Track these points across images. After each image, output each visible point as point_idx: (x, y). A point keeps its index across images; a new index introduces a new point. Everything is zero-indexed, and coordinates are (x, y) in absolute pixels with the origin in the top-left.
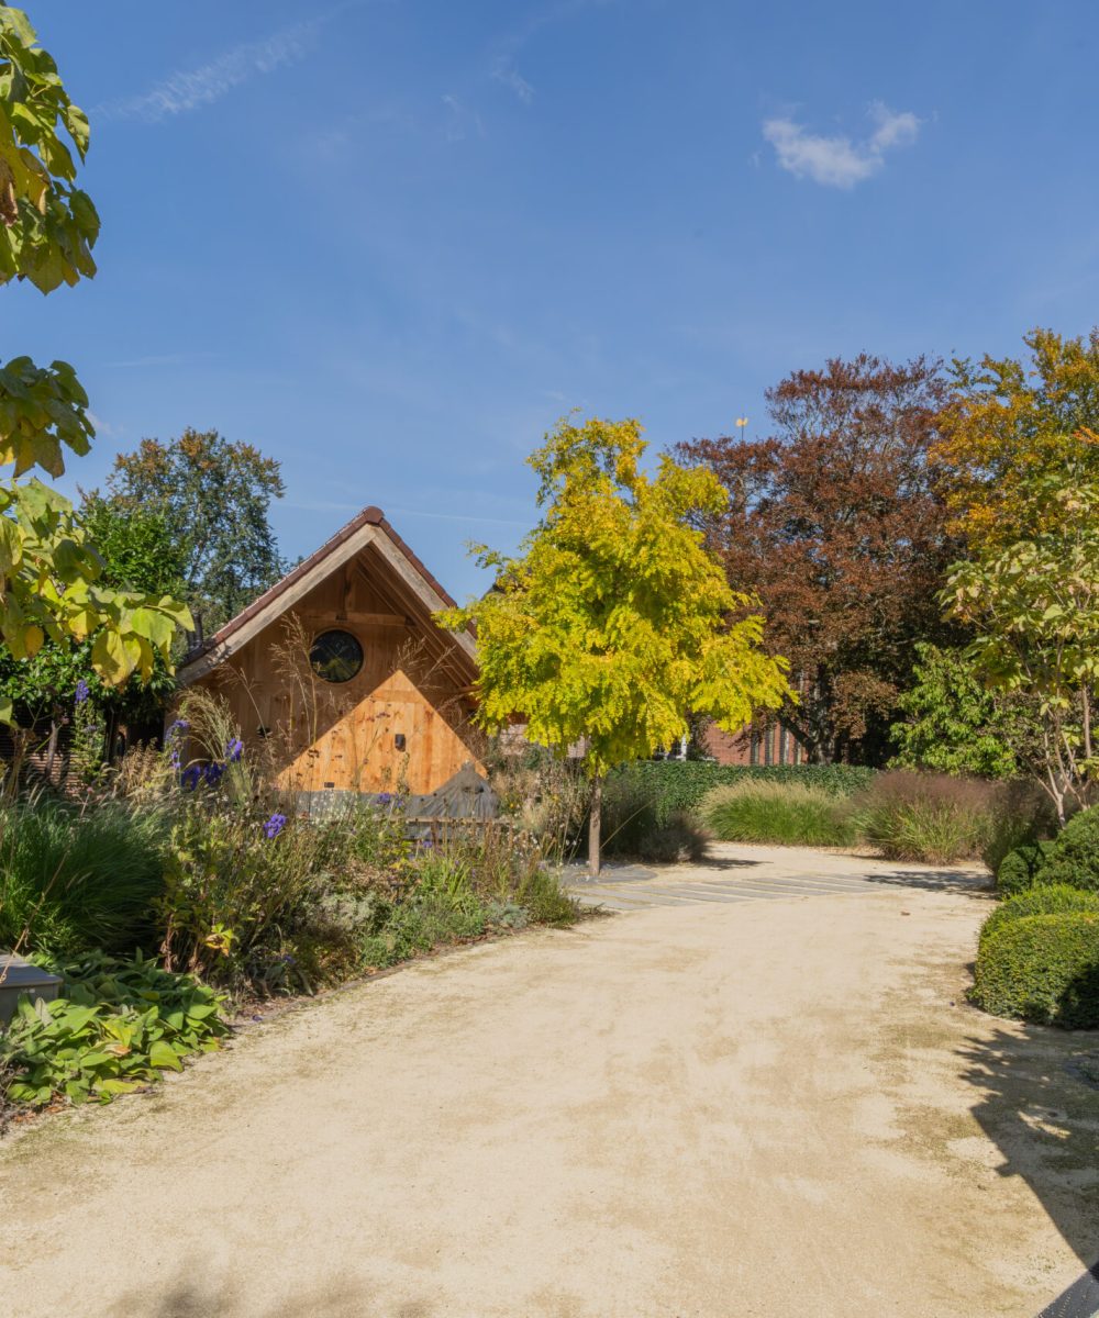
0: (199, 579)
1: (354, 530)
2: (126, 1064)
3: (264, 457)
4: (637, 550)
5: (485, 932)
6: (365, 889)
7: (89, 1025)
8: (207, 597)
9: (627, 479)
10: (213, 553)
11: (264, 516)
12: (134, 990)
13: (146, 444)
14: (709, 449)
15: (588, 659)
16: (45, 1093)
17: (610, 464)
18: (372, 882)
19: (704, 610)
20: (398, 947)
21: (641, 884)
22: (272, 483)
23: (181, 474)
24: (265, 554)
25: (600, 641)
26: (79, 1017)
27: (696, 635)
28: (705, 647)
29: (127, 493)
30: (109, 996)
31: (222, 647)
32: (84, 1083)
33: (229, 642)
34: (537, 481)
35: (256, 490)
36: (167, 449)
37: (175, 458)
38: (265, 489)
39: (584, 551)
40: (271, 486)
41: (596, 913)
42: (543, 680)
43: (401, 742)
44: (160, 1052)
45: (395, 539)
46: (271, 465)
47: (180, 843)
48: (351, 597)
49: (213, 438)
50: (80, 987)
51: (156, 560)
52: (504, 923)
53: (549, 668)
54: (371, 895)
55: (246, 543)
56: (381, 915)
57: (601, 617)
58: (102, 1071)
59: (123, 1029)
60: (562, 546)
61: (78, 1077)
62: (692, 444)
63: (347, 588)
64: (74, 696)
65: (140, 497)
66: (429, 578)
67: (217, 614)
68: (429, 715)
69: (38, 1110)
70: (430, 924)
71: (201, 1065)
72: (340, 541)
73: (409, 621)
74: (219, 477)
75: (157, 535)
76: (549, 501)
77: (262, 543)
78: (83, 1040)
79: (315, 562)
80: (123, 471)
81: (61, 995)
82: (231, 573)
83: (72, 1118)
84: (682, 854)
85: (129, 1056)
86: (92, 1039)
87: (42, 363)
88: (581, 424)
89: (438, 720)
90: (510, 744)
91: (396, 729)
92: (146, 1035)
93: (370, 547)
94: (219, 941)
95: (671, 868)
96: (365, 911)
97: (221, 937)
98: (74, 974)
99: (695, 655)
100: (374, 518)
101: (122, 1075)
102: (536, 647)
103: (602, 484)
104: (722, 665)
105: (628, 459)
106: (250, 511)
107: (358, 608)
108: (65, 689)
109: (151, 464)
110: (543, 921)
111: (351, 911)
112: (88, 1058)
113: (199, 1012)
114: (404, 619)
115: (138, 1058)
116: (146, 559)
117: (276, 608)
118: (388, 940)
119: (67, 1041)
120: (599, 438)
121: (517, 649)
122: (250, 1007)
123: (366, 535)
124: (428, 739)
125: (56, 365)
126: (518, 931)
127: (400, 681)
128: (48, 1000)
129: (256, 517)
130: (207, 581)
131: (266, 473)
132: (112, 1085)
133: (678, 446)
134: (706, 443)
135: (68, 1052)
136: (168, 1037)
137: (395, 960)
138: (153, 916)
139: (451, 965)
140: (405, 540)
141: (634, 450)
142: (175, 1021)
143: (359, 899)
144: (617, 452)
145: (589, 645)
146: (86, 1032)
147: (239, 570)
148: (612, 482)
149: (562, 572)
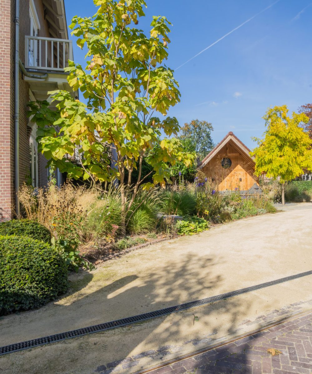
0: (198, 150)
1: (227, 137)
2: (194, 230)
3: (209, 123)
4: (288, 134)
5: (257, 214)
6: (232, 206)
7: (188, 224)
8: (200, 154)
9: (285, 118)
10: (200, 145)
11: (210, 135)
12: (194, 220)
13: (185, 124)
14: (310, 106)
15: (278, 158)
16: (182, 234)
17: (281, 115)
18: (233, 204)
19: (304, 145)
20: (239, 216)
21: (293, 206)
22: (211, 128)
23: (192, 129)
24: (211, 143)
25: (282, 154)
26: (186, 223)
27: (303, 150)
28: (305, 153)
29: (183, 135)
30: (190, 220)
31: (203, 163)
32: (188, 233)
33: (205, 162)
34: (265, 121)
35: (208, 130)
36: (189, 124)
37: (191, 126)
38: (210, 130)
39: (277, 136)
40: (211, 129)
41: (281, 211)
42: (269, 164)
43: (241, 180)
44: (199, 229)
45: (236, 138)
46: (210, 124)
47: (199, 196)
48: (228, 151)
49: (197, 120)
50: (185, 219)
51: (190, 148)
52: (261, 213)
53: (270, 162)
54: (234, 206)
55: (207, 142)
56: (235, 211)
57: (281, 149)
58: (190, 231)
59: (193, 225)
60: (271, 135)
61: (187, 232)
62: (305, 105)
63: (227, 149)
64: (178, 175)
65: (185, 135)
66: (243, 145)
67: (202, 157)
68: (246, 174)
69: (182, 236)
70: (245, 212)
71: (205, 232)
72: (225, 139)
73: (240, 154)
74: (200, 129)
75: (190, 143)
76: (267, 125)
77: (210, 141)
78: (187, 226)
79: (220, 144)
80: (182, 130)
81: (183, 220)
82: (204, 148)
83: (186, 237)
84: (304, 200)
85: (194, 229)
86: (188, 226)
87: (171, 117)
88: (273, 107)
89: (248, 175)
90: (266, 179)
91: (240, 177)
92: (196, 227)
93: (231, 140)
94: (206, 213)
95: (301, 203)
96: (233, 209)
97: (207, 212)
98: (184, 217)
99: (303, 155)
100: (231, 134)
101: (193, 232)
102: (267, 157)
103: (279, 120)
104: (309, 157)
105: (284, 114)
106: (207, 134)
107: (230, 153)
108: (177, 173)
109: (187, 128)
110: (269, 212)
111: (229, 209)
112: (187, 229)
113: (204, 224)
114: (239, 154)
115: (195, 230)
116: (188, 148)
117: (213, 155)
118: (237, 215)
119: (184, 226)
120: (277, 110)
121: (263, 158)
122: (213, 225)
123: (230, 137)
124: (246, 179)
125: (174, 117)
126: (264, 214)
127: (239, 167)
128: (181, 220)
129: (208, 136)
130: (200, 150)
131: (209, 126)
132: (192, 233)
133: (302, 106)
134: (309, 105)
135: (185, 228)
136: (200, 227)
137: (239, 218)
138: (196, 209)
139: (250, 219)
140: (238, 138)
141: (286, 111)
142: (200, 225)
143: (231, 207)
144: (282, 112)
145: (279, 155)
146: (187, 225)
147: (206, 147)
148: (281, 119)
149: (272, 141)
